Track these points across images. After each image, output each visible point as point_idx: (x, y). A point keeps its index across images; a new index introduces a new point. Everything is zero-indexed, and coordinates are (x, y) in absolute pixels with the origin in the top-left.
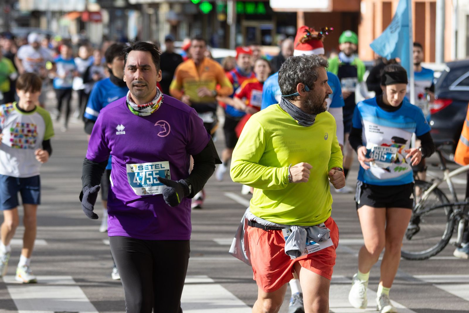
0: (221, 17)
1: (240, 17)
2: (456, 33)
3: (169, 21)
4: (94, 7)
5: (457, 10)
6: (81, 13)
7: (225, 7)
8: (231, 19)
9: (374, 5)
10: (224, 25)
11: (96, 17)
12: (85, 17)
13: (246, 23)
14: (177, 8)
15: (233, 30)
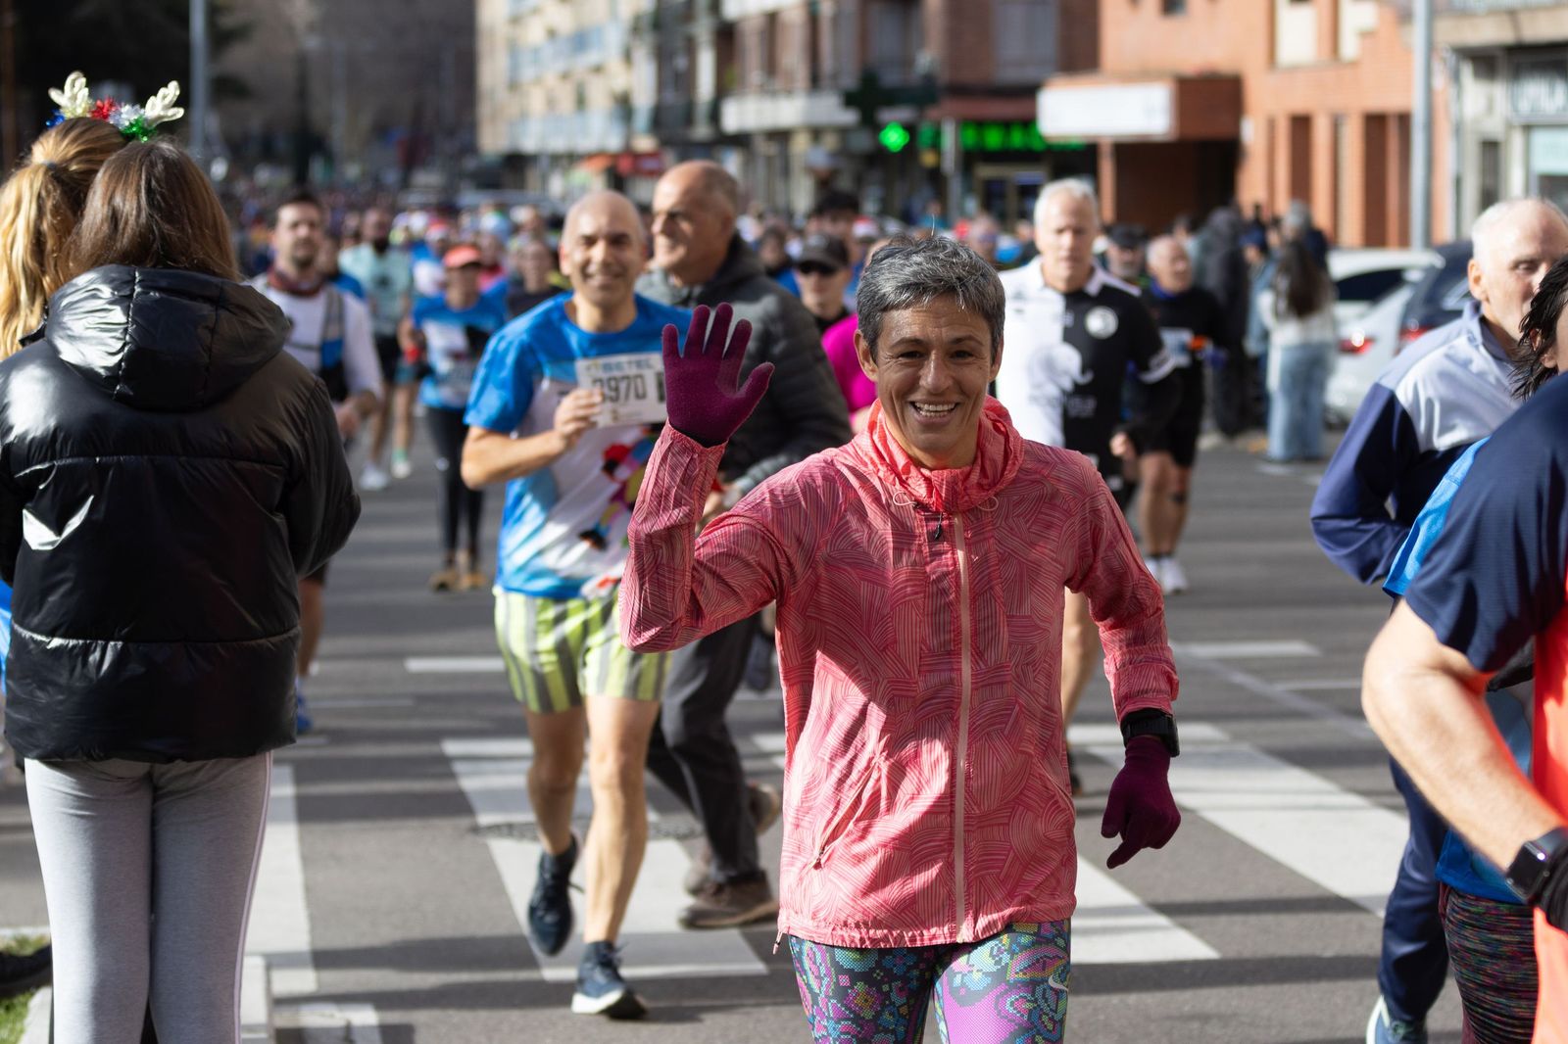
0: (928, 159)
1: (970, 158)
2: (1458, 182)
3: (811, 170)
4: (645, 143)
5: (1458, 130)
6: (615, 157)
7: (937, 135)
8: (949, 163)
9: (1271, 125)
10: (936, 177)
11: (650, 165)
12: (625, 165)
13: (986, 172)
14: (830, 142)
15: (955, 186)
